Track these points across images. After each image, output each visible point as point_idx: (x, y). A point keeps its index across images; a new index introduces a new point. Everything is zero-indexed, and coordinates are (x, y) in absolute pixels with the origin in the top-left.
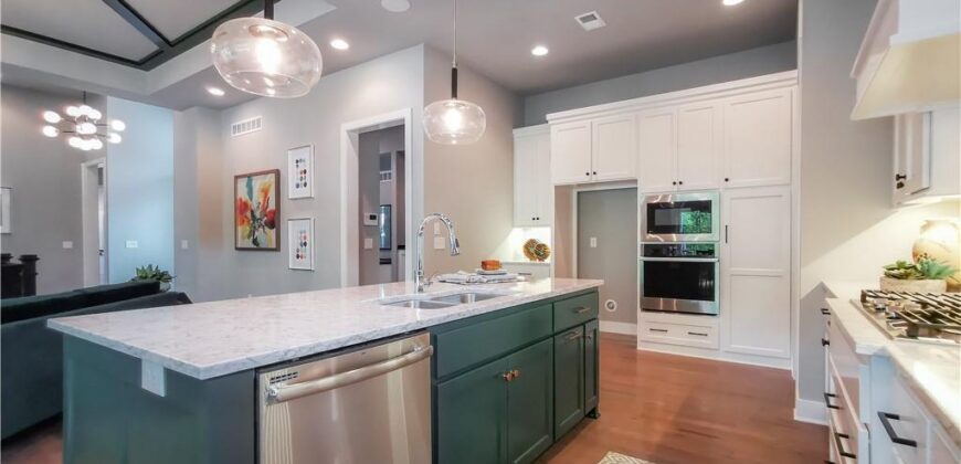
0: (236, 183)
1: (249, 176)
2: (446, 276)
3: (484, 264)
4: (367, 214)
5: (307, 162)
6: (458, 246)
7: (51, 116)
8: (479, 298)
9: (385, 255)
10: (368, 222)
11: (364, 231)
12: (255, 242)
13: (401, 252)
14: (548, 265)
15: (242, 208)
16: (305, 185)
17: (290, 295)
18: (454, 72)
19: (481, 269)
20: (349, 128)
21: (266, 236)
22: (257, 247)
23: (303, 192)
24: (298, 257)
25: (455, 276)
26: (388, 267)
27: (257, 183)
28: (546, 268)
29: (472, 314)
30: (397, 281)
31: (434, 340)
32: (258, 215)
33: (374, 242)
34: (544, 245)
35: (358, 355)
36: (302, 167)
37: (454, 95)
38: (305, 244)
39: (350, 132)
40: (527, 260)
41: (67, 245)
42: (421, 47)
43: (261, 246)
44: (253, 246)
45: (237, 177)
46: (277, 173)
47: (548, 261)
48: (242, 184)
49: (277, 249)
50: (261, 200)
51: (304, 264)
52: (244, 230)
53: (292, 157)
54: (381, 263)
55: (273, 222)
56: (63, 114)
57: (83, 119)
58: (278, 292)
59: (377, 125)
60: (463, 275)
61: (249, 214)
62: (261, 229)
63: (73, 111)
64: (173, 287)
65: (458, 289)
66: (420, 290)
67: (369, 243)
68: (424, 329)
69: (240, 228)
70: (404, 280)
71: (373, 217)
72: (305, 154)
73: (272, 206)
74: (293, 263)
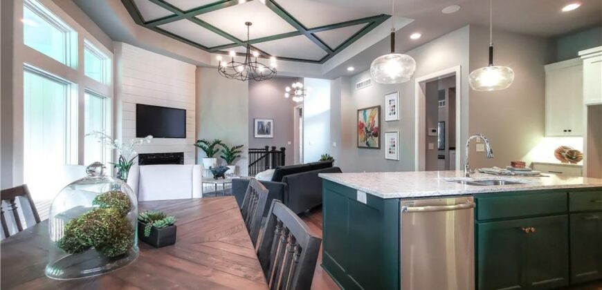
0: (358, 113)
1: (365, 110)
2: (484, 169)
3: (513, 164)
4: (430, 129)
5: (396, 101)
6: (492, 153)
7: (288, 89)
8: (507, 183)
9: (441, 153)
10: (431, 134)
11: (429, 139)
12: (367, 144)
13: (452, 152)
14: (581, 167)
15: (361, 126)
16: (394, 113)
17: (385, 173)
18: (491, 49)
19: (511, 167)
20: (420, 80)
21: (374, 141)
22: (369, 147)
23: (394, 117)
24: (390, 152)
25: (491, 169)
26: (442, 161)
27: (368, 113)
28: (579, 169)
29: (500, 191)
30: (449, 170)
31: (476, 201)
32: (369, 130)
33: (434, 145)
34: (576, 151)
35: (438, 200)
36: (392, 105)
37: (491, 62)
38: (394, 146)
39: (420, 83)
40: (559, 162)
41: (289, 143)
42: (468, 27)
43: (371, 146)
44: (366, 146)
45: (358, 110)
46: (379, 107)
47: (580, 163)
48: (361, 114)
49: (379, 148)
50: (371, 122)
51: (393, 157)
52: (362, 137)
53: (388, 98)
54: (439, 158)
55: (377, 133)
56: (291, 87)
57: (298, 89)
58: (378, 171)
59: (438, 77)
60: (497, 169)
61: (364, 129)
62: (370, 137)
63: (294, 85)
64: (335, 165)
65: (492, 178)
66: (468, 176)
67: (431, 146)
68: (470, 194)
69: (360, 137)
70: (454, 169)
71: (434, 131)
72: (394, 97)
73: (376, 125)
74: (387, 156)
